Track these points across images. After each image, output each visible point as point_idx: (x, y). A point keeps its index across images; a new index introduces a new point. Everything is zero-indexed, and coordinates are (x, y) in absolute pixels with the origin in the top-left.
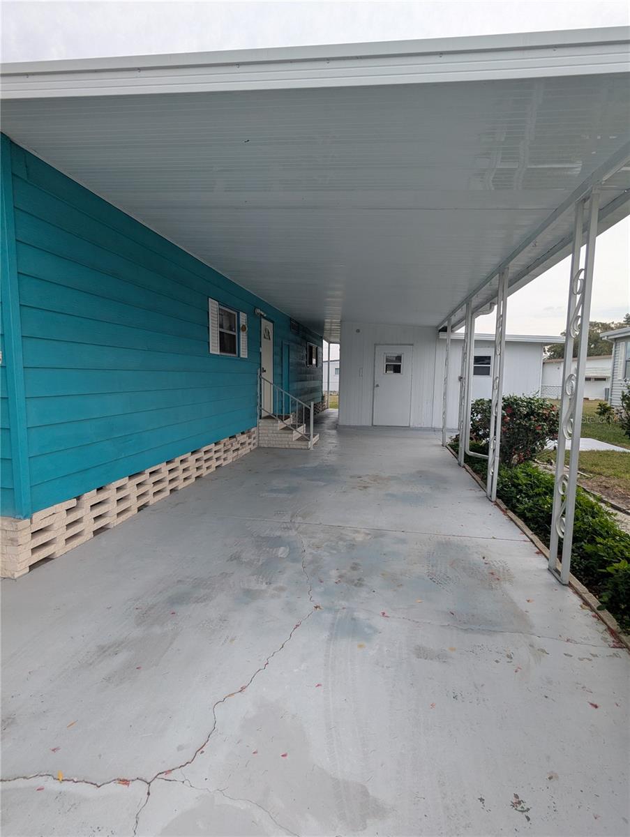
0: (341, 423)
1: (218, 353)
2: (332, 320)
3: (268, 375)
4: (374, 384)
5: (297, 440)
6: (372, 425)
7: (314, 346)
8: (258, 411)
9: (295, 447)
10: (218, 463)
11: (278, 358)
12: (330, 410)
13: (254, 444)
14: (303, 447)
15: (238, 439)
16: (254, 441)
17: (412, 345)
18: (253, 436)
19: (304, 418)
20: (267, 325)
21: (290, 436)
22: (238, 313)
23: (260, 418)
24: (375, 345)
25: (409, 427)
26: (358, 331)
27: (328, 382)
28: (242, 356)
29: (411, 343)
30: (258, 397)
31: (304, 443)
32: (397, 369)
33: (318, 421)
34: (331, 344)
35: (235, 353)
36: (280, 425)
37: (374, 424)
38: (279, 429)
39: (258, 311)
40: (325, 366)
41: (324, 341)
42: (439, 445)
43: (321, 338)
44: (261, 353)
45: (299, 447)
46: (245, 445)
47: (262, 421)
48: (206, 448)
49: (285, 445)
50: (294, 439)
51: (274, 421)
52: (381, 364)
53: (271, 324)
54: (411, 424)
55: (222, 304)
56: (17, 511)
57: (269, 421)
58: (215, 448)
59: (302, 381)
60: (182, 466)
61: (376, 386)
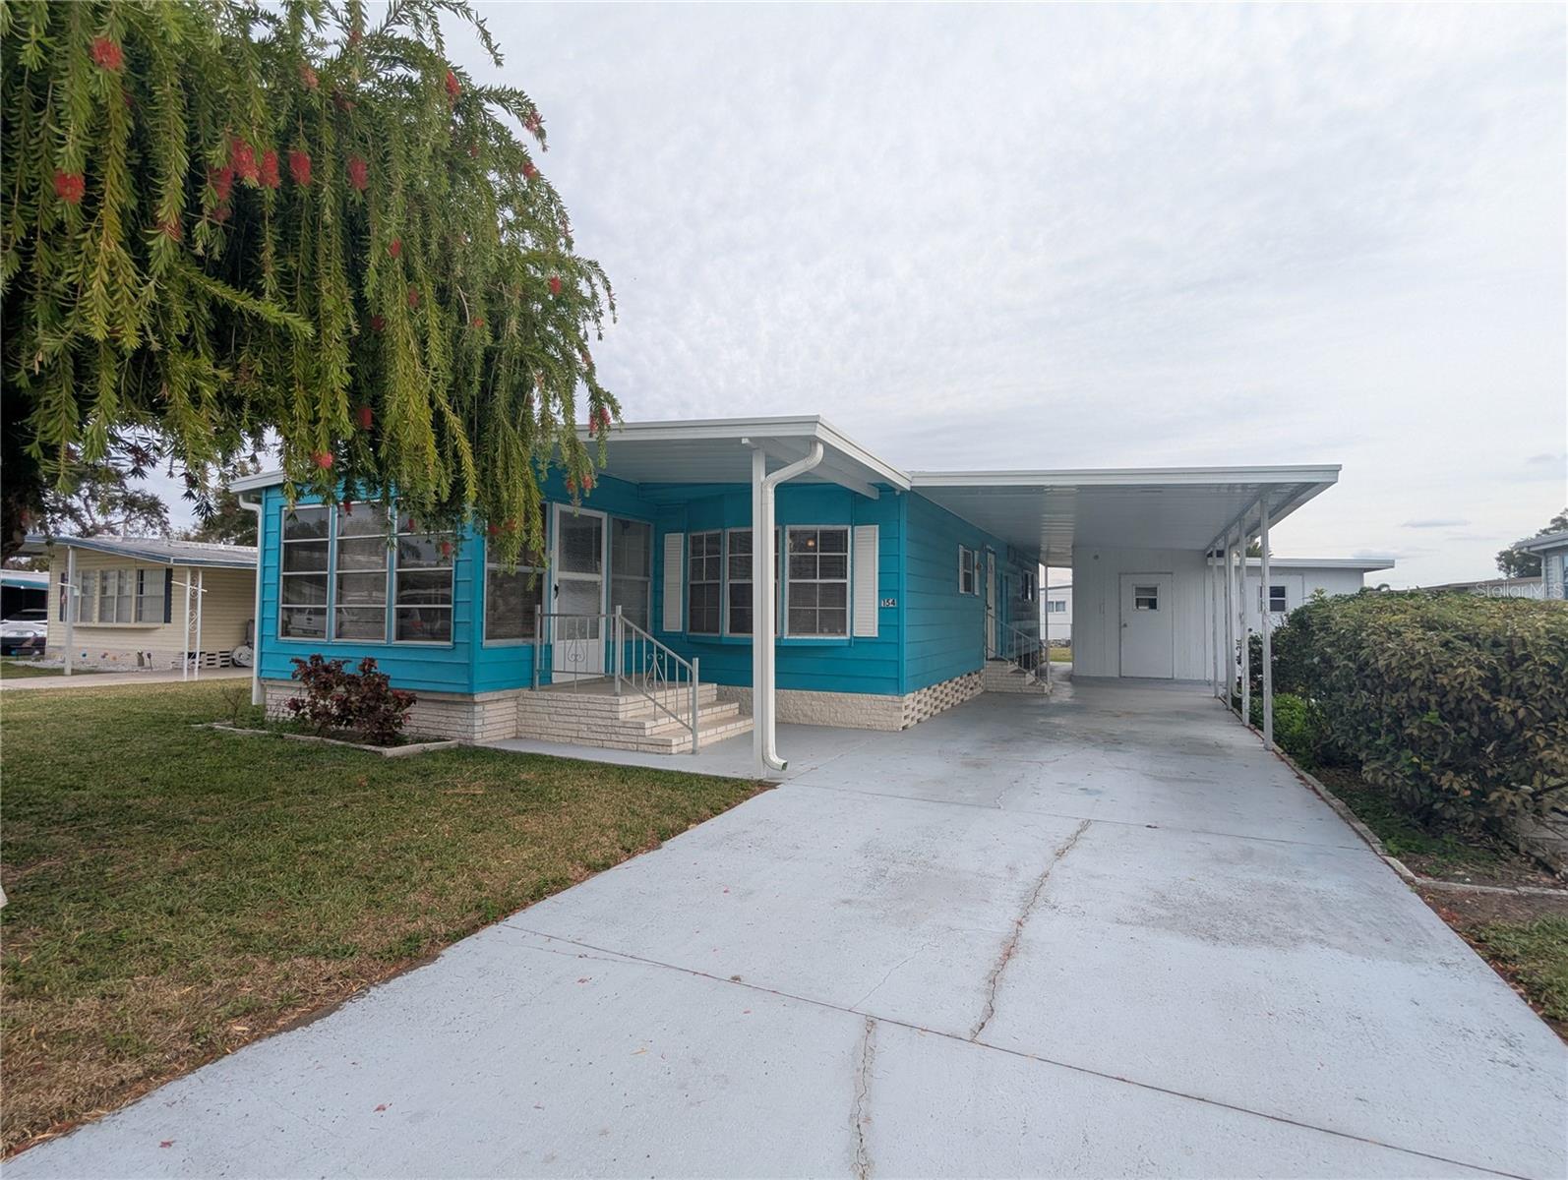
0: (1076, 673)
1: (963, 593)
3: (992, 612)
4: (1120, 623)
5: (1032, 683)
6: (1120, 676)
7: (1030, 573)
8: (985, 651)
9: (1027, 691)
10: (962, 697)
11: (999, 592)
12: (1051, 662)
13: (983, 687)
14: (1037, 692)
15: (973, 677)
16: (983, 684)
17: (1171, 573)
18: (983, 677)
20: (991, 559)
21: (1023, 679)
22: (974, 553)
23: (987, 659)
24: (1121, 573)
25: (1172, 679)
26: (1096, 557)
27: (1047, 624)
28: (976, 594)
29: (1169, 571)
30: (985, 635)
31: (1039, 688)
32: (1153, 604)
34: (1054, 569)
35: (971, 591)
36: (1008, 667)
37: (1123, 675)
38: (1007, 671)
39: (987, 546)
41: (1038, 564)
42: (1210, 697)
43: (1038, 561)
44: (986, 589)
45: (1033, 691)
46: (978, 686)
47: (989, 662)
48: (956, 680)
49: (1018, 689)
50: (1027, 683)
51: (1003, 663)
52: (1130, 598)
53: (993, 556)
54: (1175, 676)
55: (965, 547)
56: (899, 691)
57: (998, 663)
58: (961, 682)
59: (1019, 620)
60: (945, 691)
61: (1122, 626)
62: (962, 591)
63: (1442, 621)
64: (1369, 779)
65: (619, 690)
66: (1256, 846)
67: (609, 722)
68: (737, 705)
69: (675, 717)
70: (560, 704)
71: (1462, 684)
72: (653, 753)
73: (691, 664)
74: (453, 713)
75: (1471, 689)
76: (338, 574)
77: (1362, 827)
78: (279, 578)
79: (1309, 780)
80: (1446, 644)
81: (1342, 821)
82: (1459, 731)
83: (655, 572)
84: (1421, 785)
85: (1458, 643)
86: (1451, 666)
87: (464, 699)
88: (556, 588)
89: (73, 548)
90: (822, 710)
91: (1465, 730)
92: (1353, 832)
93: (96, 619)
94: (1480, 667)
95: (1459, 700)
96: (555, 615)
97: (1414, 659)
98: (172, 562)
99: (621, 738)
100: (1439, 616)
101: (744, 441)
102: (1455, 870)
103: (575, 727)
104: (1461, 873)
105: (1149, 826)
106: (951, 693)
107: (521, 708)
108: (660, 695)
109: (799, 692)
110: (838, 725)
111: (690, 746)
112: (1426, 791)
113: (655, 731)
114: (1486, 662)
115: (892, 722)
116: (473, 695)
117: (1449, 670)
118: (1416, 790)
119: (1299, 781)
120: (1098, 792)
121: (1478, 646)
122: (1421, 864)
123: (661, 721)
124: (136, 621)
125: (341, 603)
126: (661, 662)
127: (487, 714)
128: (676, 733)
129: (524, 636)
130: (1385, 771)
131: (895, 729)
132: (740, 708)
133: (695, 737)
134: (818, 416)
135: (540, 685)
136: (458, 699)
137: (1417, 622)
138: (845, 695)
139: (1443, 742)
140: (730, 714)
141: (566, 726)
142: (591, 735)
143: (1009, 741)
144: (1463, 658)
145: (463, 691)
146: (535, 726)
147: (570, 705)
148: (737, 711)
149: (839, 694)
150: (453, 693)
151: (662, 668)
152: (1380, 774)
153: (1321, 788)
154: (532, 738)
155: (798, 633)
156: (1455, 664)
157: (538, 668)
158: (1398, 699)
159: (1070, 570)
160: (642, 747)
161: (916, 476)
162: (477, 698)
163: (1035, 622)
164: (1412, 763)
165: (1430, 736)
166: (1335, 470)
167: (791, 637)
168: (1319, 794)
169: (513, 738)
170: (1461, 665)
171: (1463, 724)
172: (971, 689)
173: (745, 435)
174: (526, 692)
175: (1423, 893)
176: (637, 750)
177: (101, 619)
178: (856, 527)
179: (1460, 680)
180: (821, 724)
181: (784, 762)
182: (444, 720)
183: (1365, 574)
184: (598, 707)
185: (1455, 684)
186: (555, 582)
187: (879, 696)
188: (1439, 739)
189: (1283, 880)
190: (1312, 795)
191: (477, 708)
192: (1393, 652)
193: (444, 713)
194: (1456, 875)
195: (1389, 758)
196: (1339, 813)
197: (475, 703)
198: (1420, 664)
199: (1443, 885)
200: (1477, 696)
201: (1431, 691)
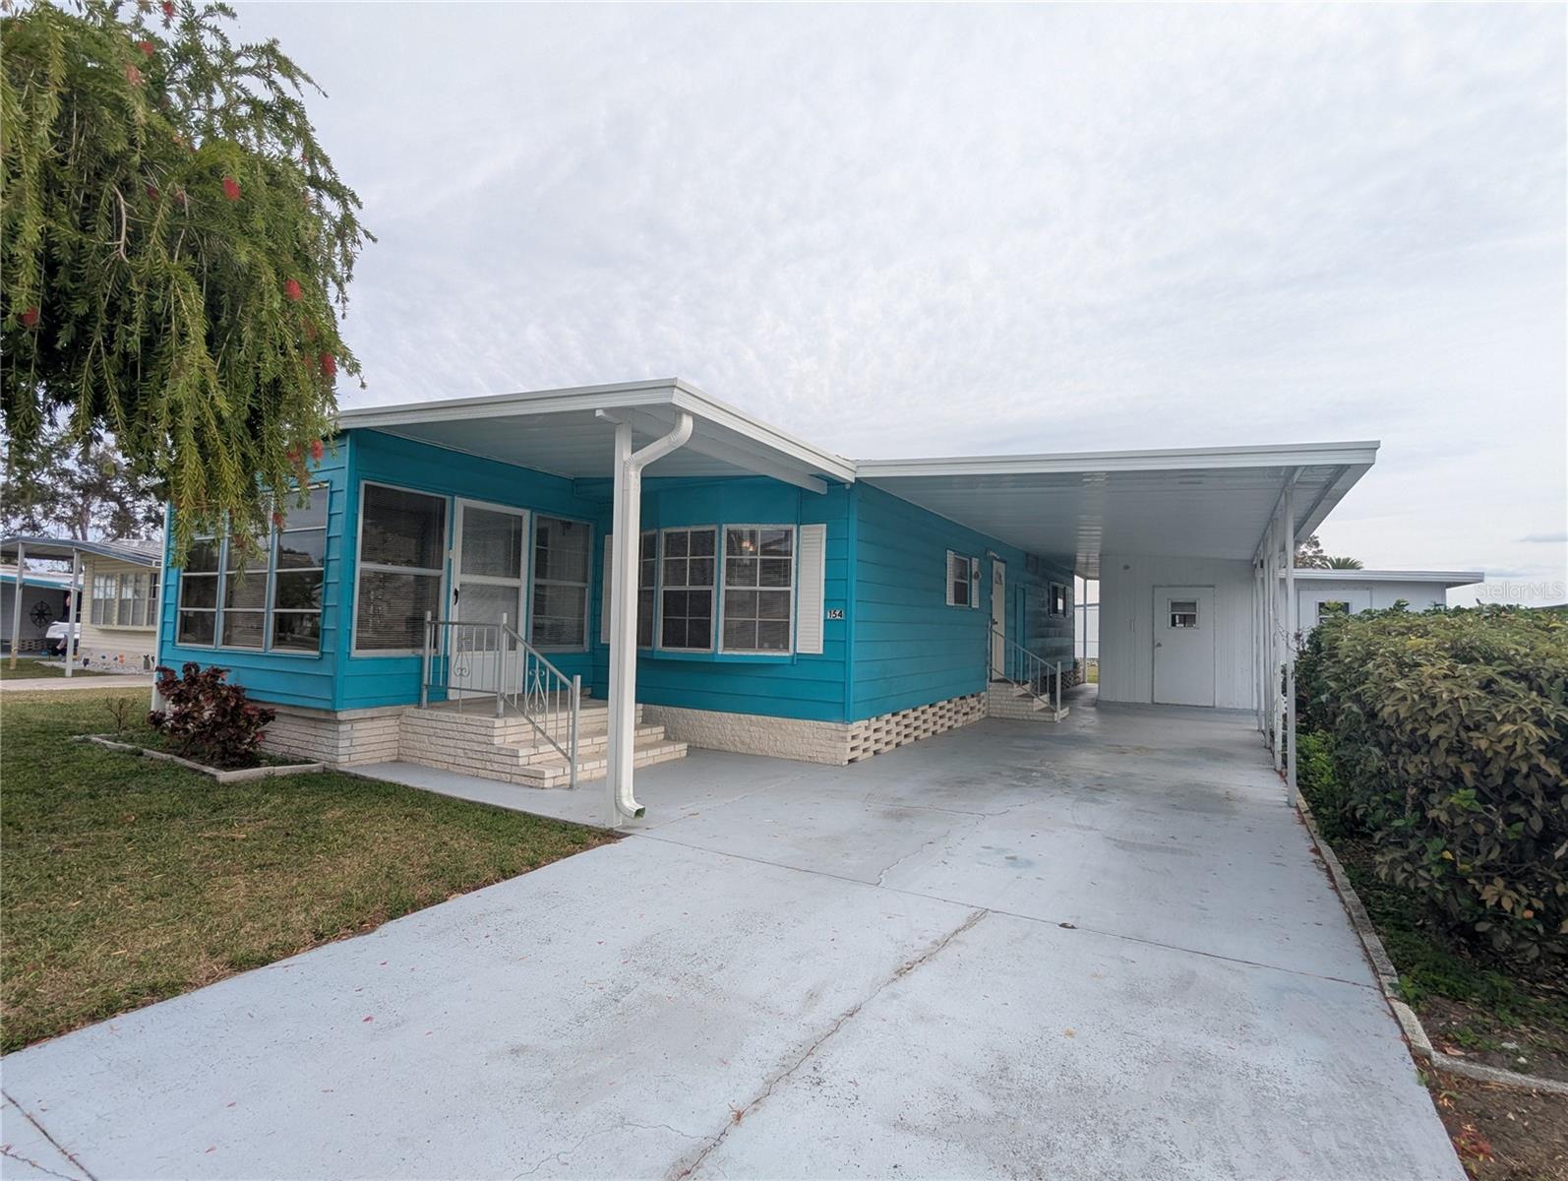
0: (1103, 699)
1: (953, 604)
2: (1088, 551)
3: (1000, 628)
4: (1153, 642)
5: (1039, 711)
6: (1153, 703)
7: (1060, 585)
8: (988, 672)
9: (1035, 718)
10: (950, 723)
11: (1011, 606)
12: (1088, 684)
13: (983, 712)
14: (1048, 719)
15: (968, 701)
16: (983, 709)
17: (1213, 586)
18: (983, 701)
19: (1047, 684)
20: (999, 568)
21: (1029, 704)
22: (971, 560)
23: (991, 681)
24: (1154, 587)
25: (1214, 707)
26: (1126, 567)
27: (1084, 641)
28: (973, 606)
29: (1211, 583)
30: (988, 654)
31: (1050, 714)
32: (1188, 620)
33: (1068, 698)
34: (1088, 581)
35: (966, 603)
36: (1017, 690)
37: (1156, 701)
38: (1015, 695)
39: (992, 554)
40: (1079, 614)
41: (1076, 577)
42: (1253, 731)
43: (1072, 574)
44: (991, 602)
45: (1043, 719)
46: (975, 710)
47: (994, 684)
48: (940, 704)
49: (1022, 715)
50: (1035, 709)
51: (1008, 685)
52: (1164, 615)
53: (1003, 565)
54: (1217, 704)
55: (957, 553)
56: (846, 718)
57: (1002, 684)
58: (948, 706)
59: (1042, 637)
60: (923, 717)
61: (1156, 645)
62: (950, 601)
63: (1484, 647)
64: (1383, 877)
65: (501, 710)
66: (1204, 969)
67: (483, 748)
68: (662, 729)
69: (554, 744)
70: (439, 725)
71: (1512, 748)
72: (524, 785)
73: (572, 681)
74: (320, 733)
75: (1528, 756)
76: (228, 575)
77: (1374, 941)
78: (178, 580)
79: (1326, 856)
80: (1487, 685)
81: (1350, 927)
82: (1510, 820)
83: (594, 577)
84: (1458, 892)
85: (1507, 684)
86: (1493, 719)
87: (326, 717)
88: (456, 593)
89: (78, 551)
90: (760, 738)
91: (1521, 820)
92: (1360, 950)
93: (115, 622)
94: (1542, 723)
95: (1510, 774)
96: (453, 624)
97: (1434, 705)
98: (154, 565)
99: (496, 767)
100: (1483, 642)
101: (599, 413)
102: (1503, 1038)
103: (452, 751)
104: (1512, 1046)
105: (1064, 925)
106: (929, 720)
107: (403, 728)
108: (539, 718)
109: (737, 715)
110: (777, 755)
111: (567, 780)
112: (1466, 902)
113: (533, 759)
114: (1553, 717)
115: (836, 754)
116: (336, 712)
117: (1490, 726)
118: (1451, 898)
119: (1313, 856)
120: (1029, 864)
121: (1541, 692)
122: (1449, 1022)
123: (542, 749)
124: (148, 624)
125: (230, 607)
126: (543, 679)
127: (356, 734)
128: (550, 763)
129: (413, 646)
130: (1407, 866)
131: (838, 762)
132: (666, 732)
133: (573, 769)
134: (676, 378)
135: (428, 701)
136: (323, 716)
137: (1446, 650)
138: (786, 720)
139: (1486, 834)
140: (652, 739)
141: (444, 750)
142: (467, 762)
143: (962, 783)
144: (1512, 708)
145: (325, 707)
146: (415, 748)
147: (448, 726)
148: (662, 736)
149: (779, 719)
150: (319, 710)
151: (544, 686)
152: (1399, 869)
153: (1338, 870)
154: (412, 763)
155: (735, 647)
156: (1499, 718)
157: (426, 682)
158: (1414, 766)
159: (1098, 582)
160: (517, 779)
161: (860, 465)
162: (341, 716)
163: (1067, 639)
164: (1443, 860)
165: (1466, 824)
166: (1373, 447)
167: (727, 653)
168: (1332, 879)
169: (395, 761)
170: (1506, 719)
171: (1517, 809)
172: (965, 714)
173: (599, 405)
174: (410, 710)
175: (1439, 1086)
176: (510, 782)
177: (120, 622)
178: (801, 527)
179: (1508, 742)
180: (760, 753)
181: (641, 807)
182: (312, 739)
183: (1447, 590)
184: (474, 729)
185: (1499, 748)
186: (455, 585)
187: (821, 723)
188: (1481, 829)
189: (1214, 1045)
190: (1323, 880)
191: (342, 728)
192: (1401, 695)
193: (311, 731)
194: (1504, 1049)
195: (1413, 846)
196: (1349, 914)
197: (340, 722)
198: (1445, 714)
199: (1476, 1070)
200: (1536, 769)
201: (1464, 757)
